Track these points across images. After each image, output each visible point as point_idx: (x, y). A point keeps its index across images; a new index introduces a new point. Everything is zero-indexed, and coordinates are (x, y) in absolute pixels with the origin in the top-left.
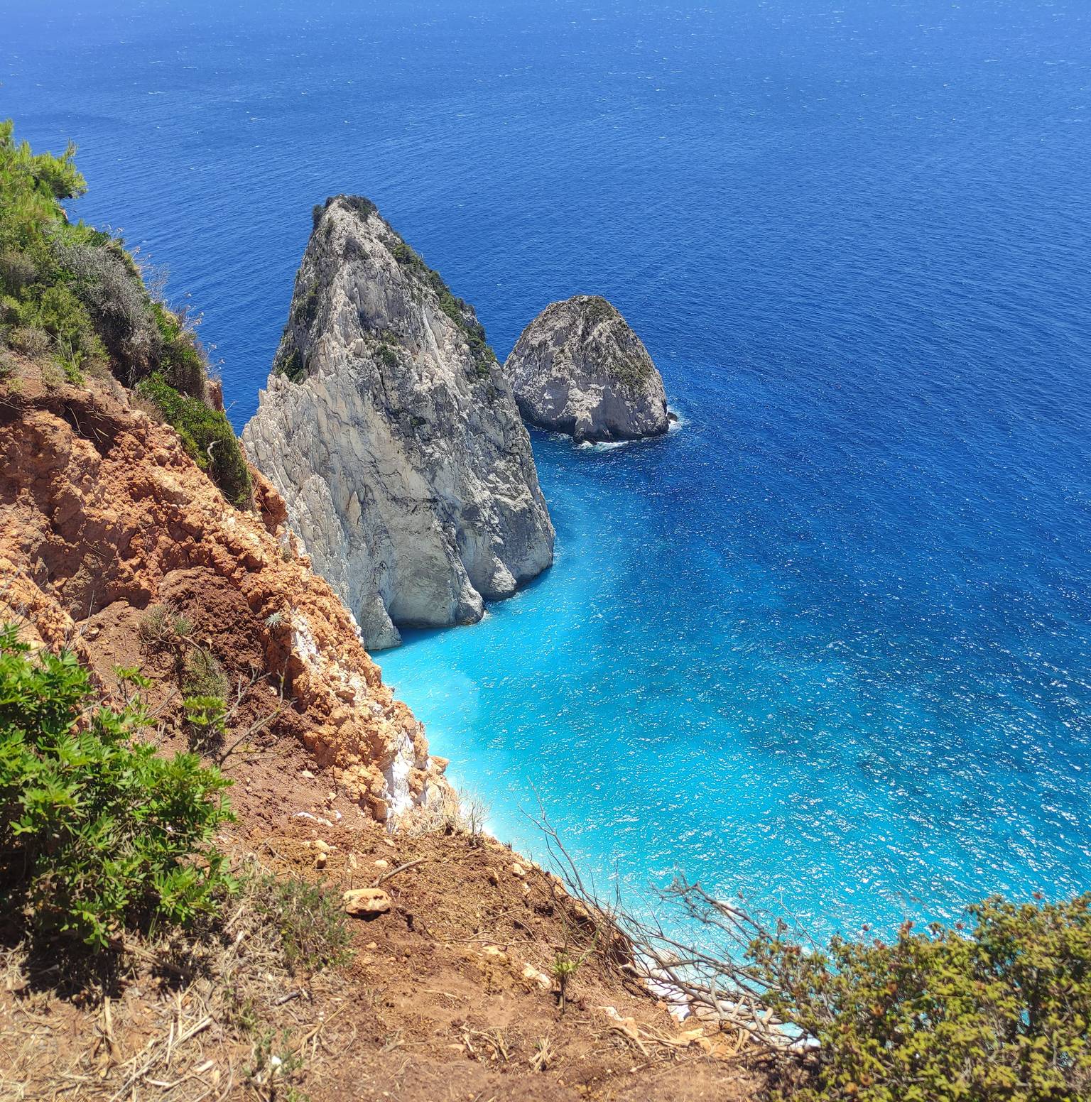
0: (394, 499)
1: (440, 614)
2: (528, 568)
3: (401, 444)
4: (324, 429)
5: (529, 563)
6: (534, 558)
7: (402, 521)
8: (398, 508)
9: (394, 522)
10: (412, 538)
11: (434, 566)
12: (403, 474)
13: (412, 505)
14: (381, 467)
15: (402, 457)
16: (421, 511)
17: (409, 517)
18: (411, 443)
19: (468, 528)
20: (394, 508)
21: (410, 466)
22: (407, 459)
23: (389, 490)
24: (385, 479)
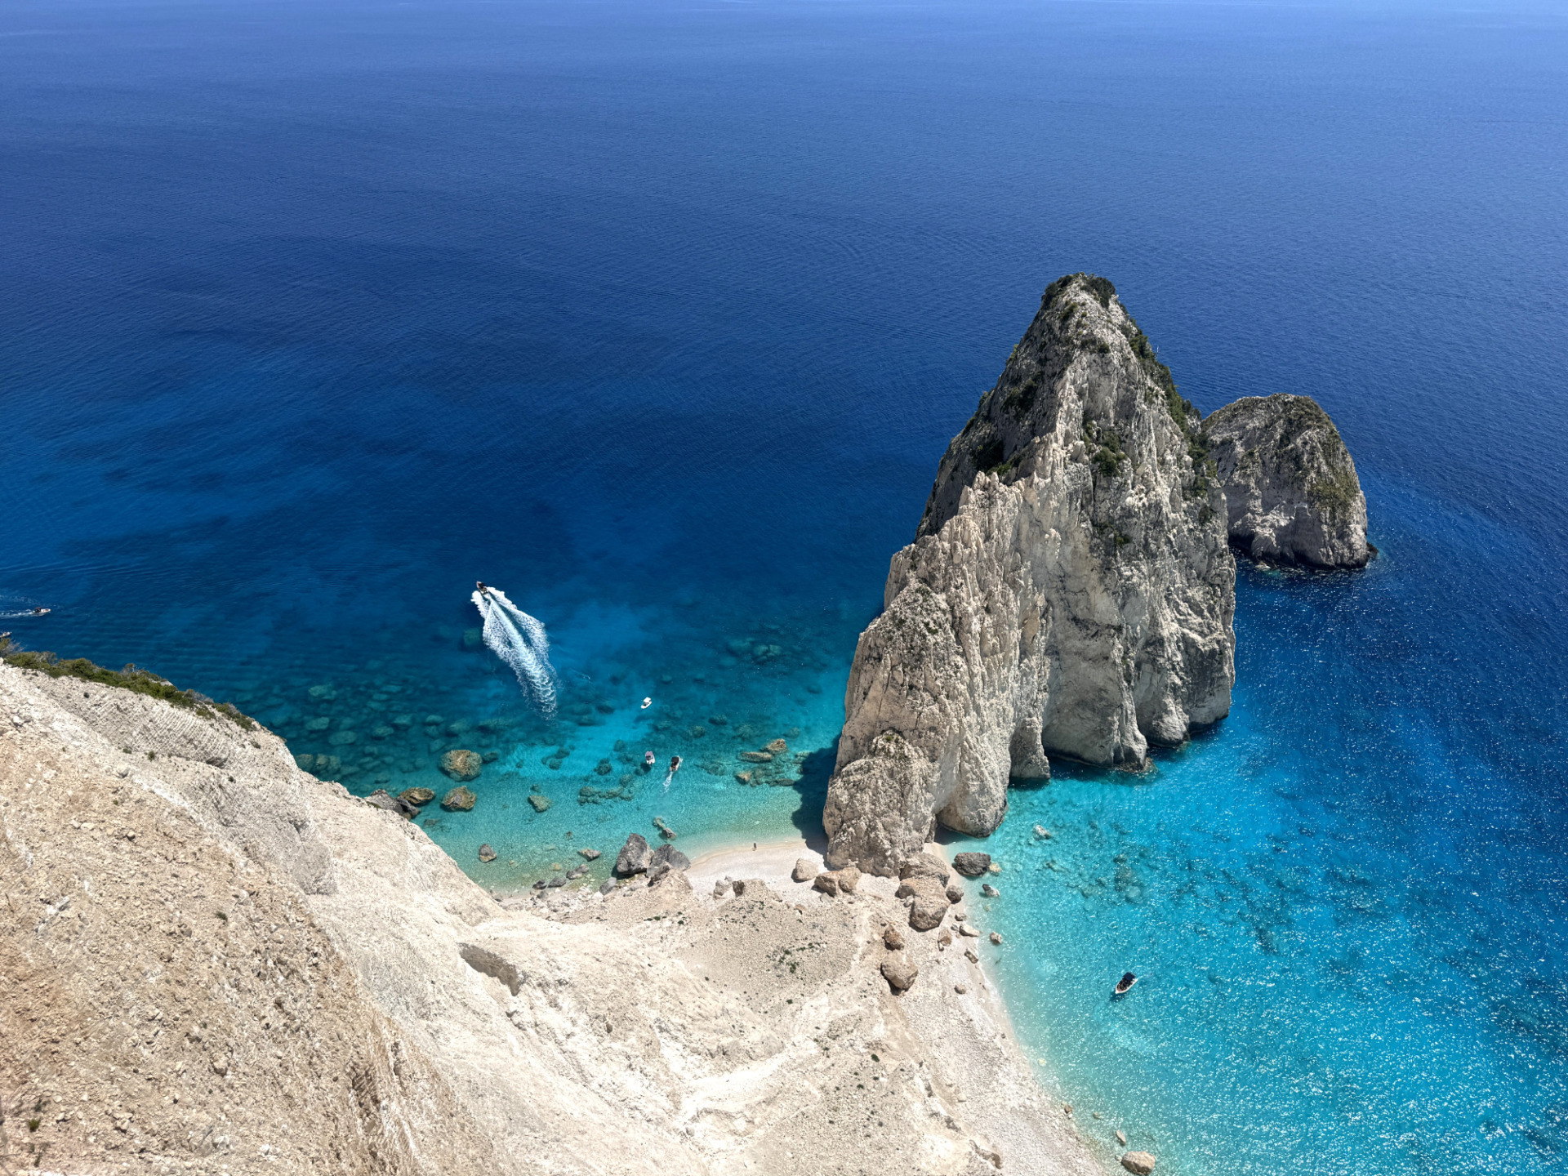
0: (1075, 620)
1: (1096, 753)
2: (1203, 715)
3: (1097, 562)
4: (1023, 536)
5: (1206, 710)
6: (1213, 705)
7: (1078, 644)
8: (1077, 630)
9: (1069, 644)
10: (1084, 665)
11: (1101, 699)
12: (1092, 594)
13: (1094, 629)
14: (1070, 583)
15: (1095, 576)
16: (1102, 638)
17: (1087, 642)
18: (1110, 562)
19: (1147, 662)
20: (1073, 629)
21: (1103, 587)
22: (1101, 580)
23: (1072, 609)
24: (1071, 597)
